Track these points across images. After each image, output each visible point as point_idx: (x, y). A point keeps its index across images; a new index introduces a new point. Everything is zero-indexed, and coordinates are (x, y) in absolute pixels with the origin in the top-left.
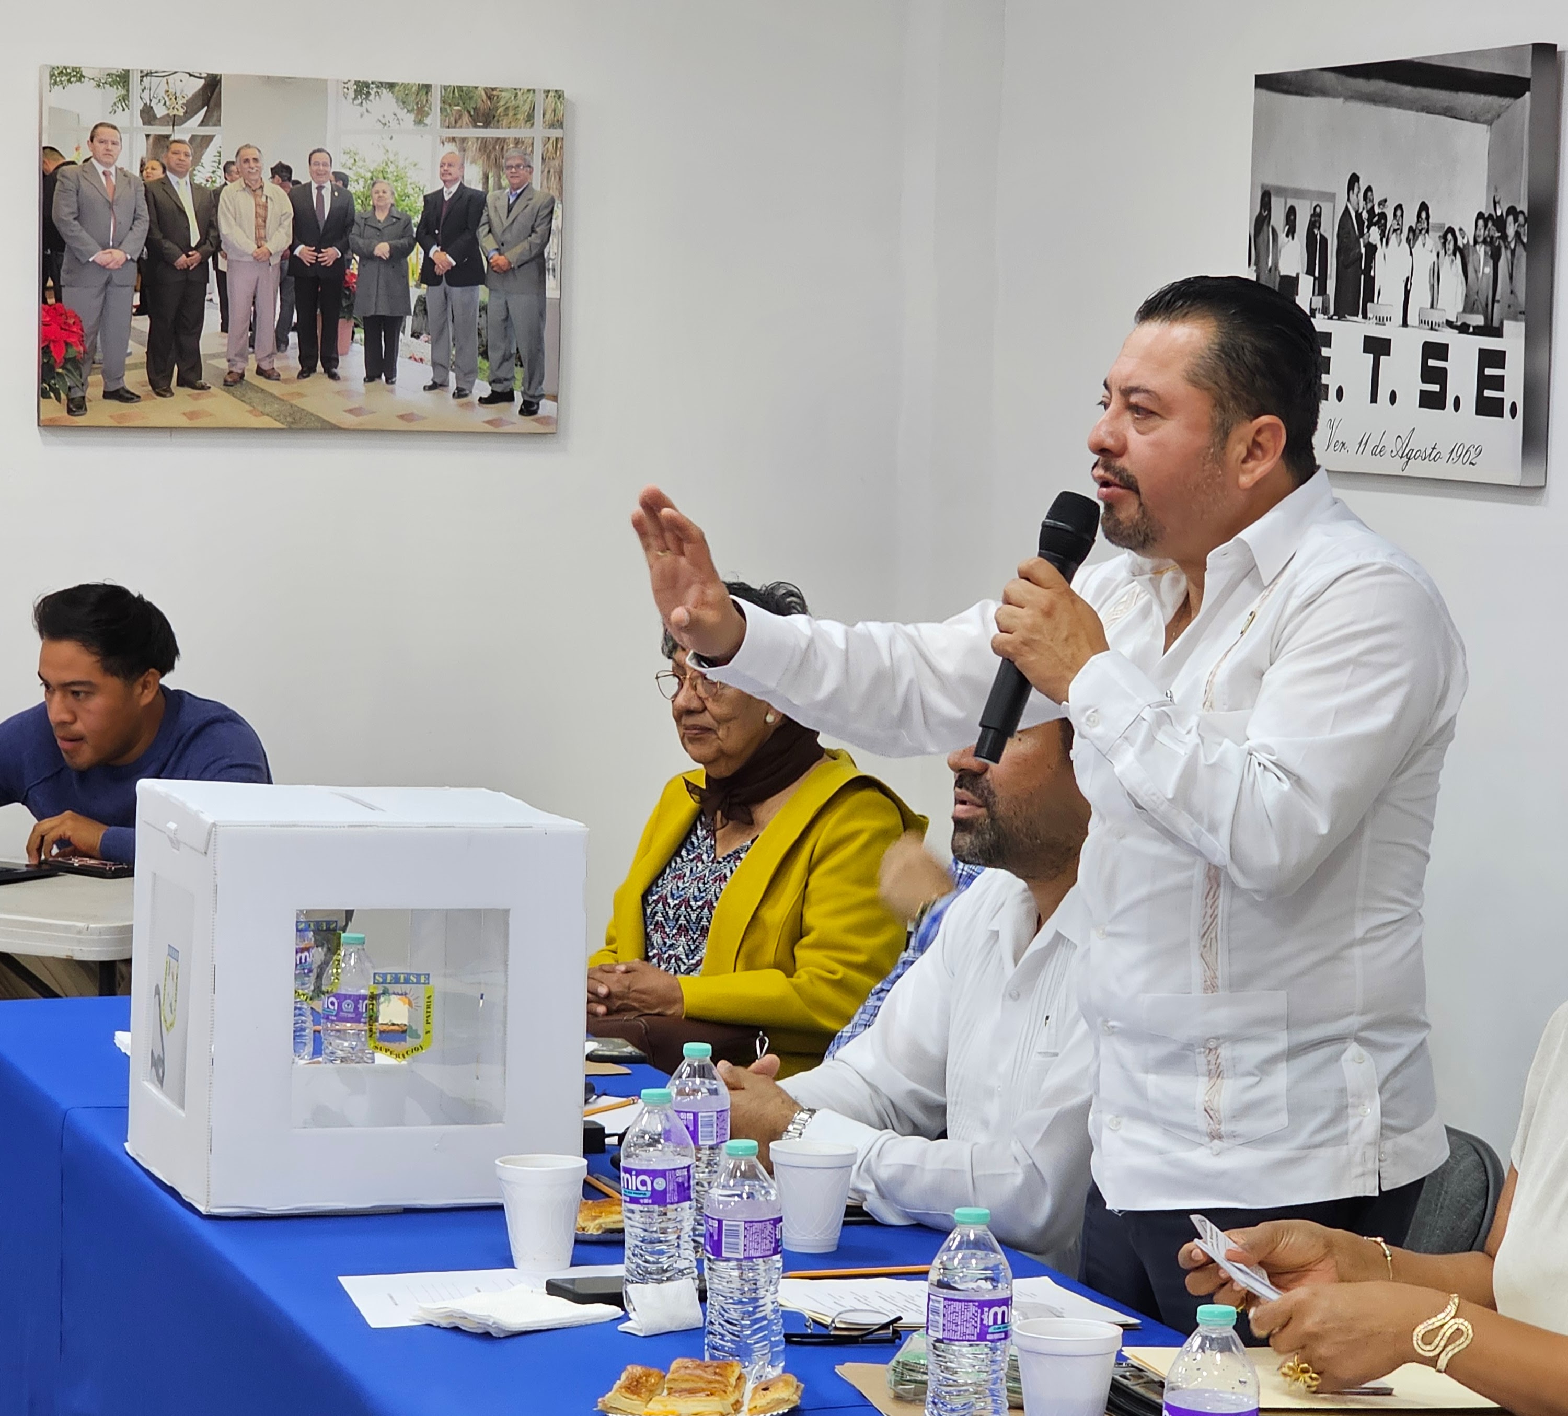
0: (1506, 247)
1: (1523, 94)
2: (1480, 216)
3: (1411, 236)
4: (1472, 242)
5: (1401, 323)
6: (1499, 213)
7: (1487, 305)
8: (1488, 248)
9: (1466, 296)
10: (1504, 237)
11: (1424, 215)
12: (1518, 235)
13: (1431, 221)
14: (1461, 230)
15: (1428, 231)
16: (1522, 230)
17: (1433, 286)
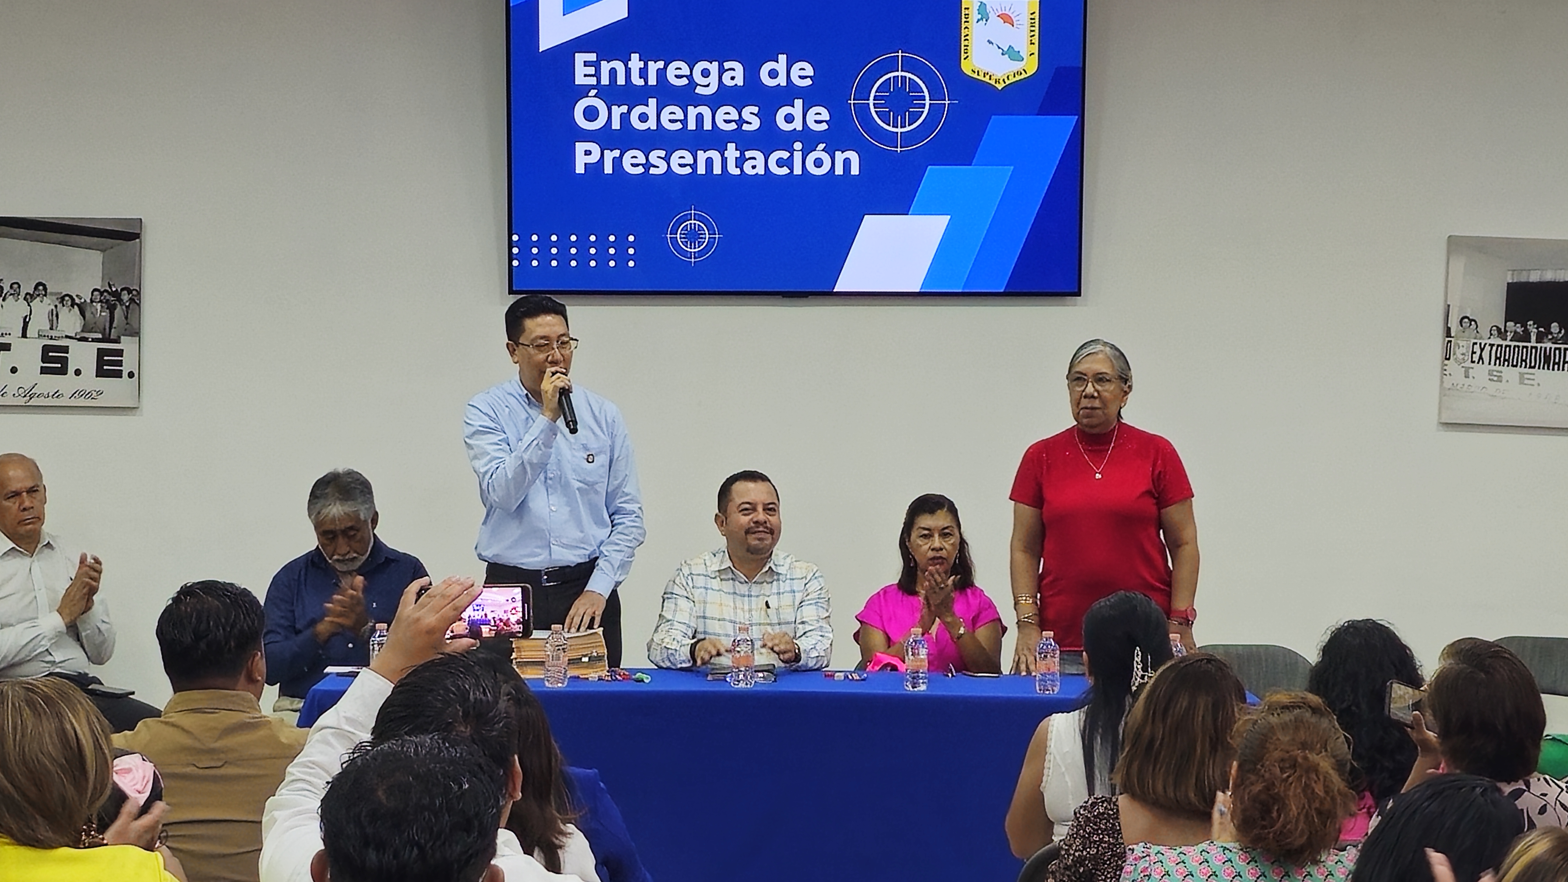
0: (121, 305)
1: (135, 239)
2: (95, 290)
3: (28, 297)
4: (88, 301)
5: (21, 336)
6: (114, 289)
7: (105, 329)
8: (104, 305)
9: (84, 325)
10: (120, 300)
11: (41, 288)
12: (132, 300)
13: (48, 291)
14: (77, 296)
15: (45, 295)
16: (136, 298)
17: (51, 321)
